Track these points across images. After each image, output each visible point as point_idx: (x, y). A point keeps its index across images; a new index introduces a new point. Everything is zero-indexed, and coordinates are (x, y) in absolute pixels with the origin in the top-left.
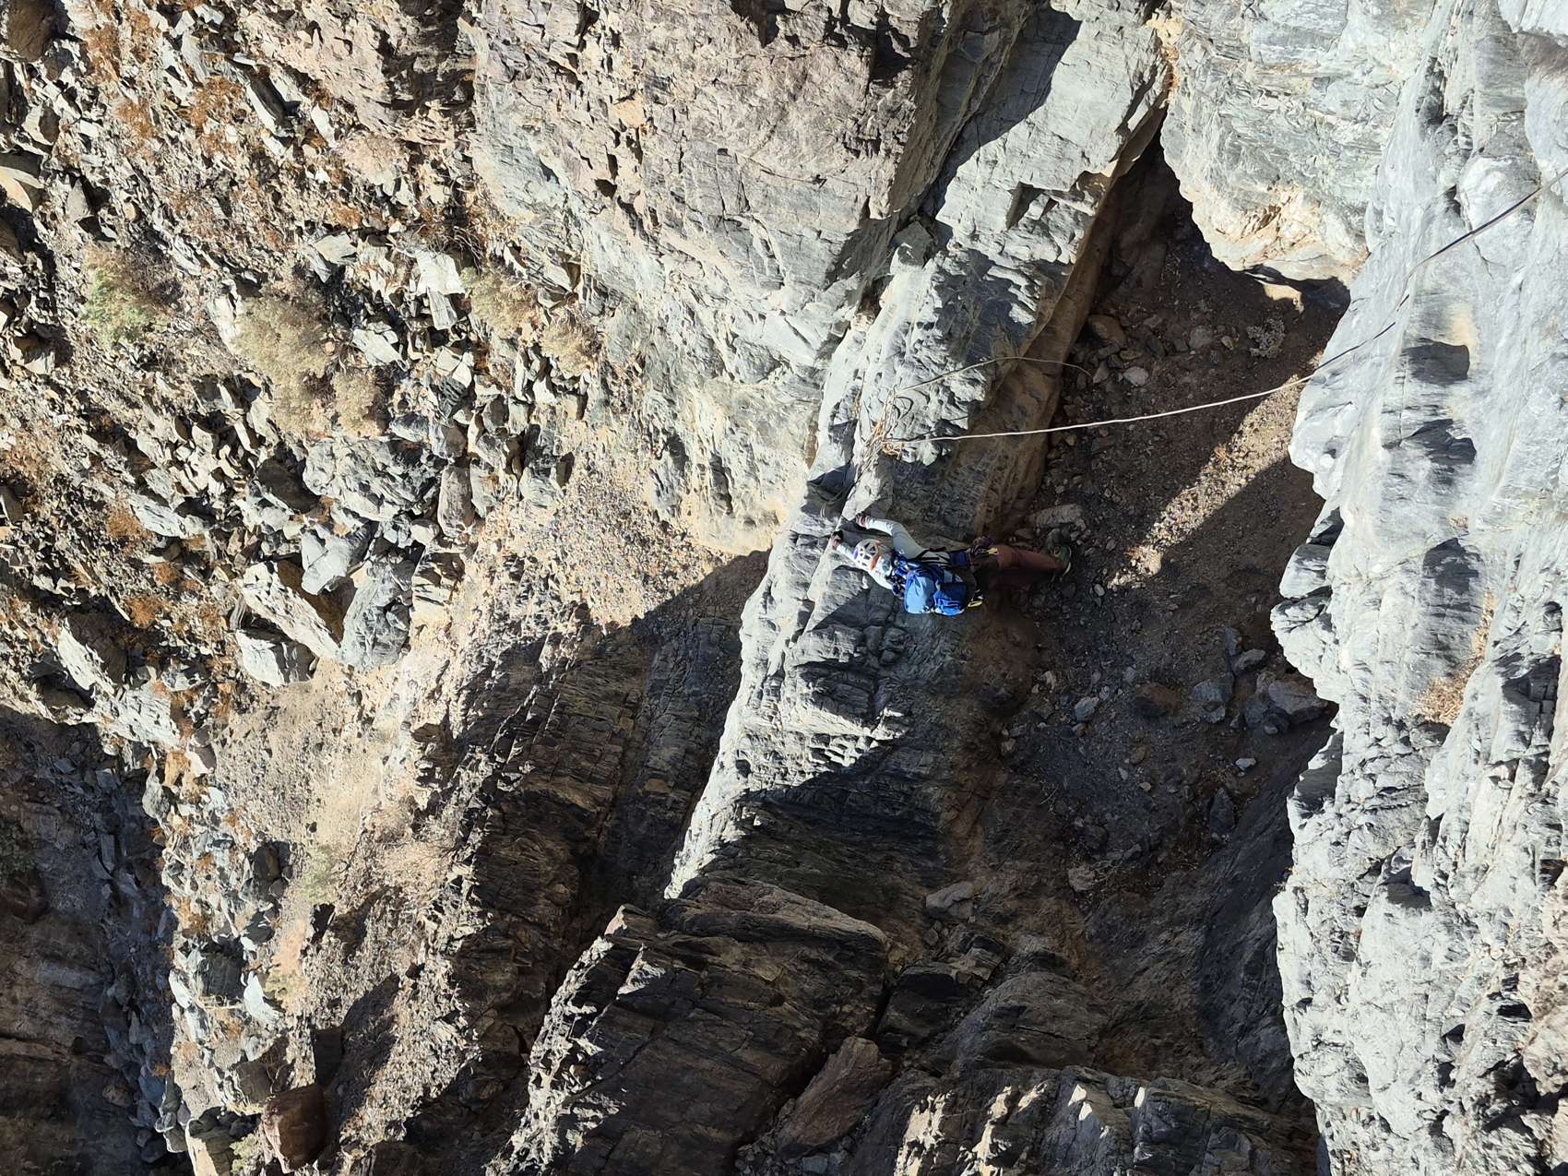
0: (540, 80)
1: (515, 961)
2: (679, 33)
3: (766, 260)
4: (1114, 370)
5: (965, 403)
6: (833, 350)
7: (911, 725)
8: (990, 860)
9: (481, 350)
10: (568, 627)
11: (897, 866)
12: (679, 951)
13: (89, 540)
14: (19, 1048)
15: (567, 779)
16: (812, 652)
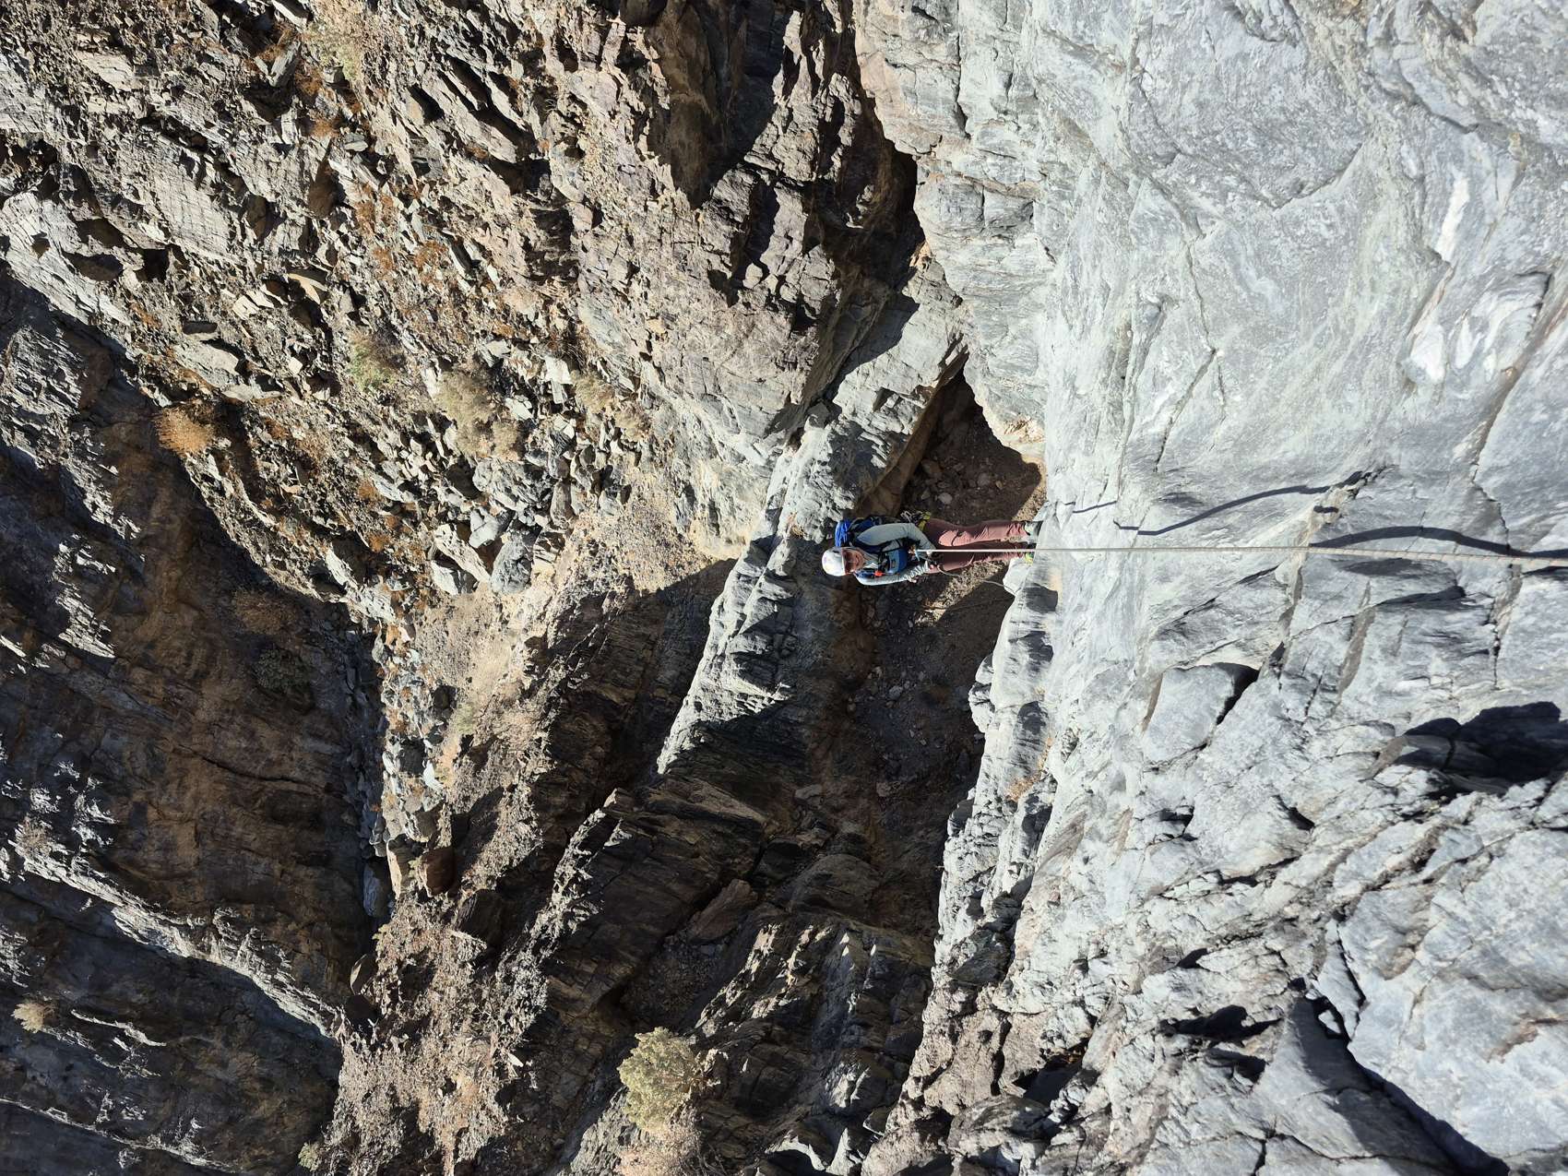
2: (682, 292)
3: (731, 418)
5: (841, 509)
7: (796, 692)
8: (834, 773)
9: (581, 418)
10: (620, 589)
11: (781, 772)
13: (346, 498)
14: (294, 787)
16: (741, 646)
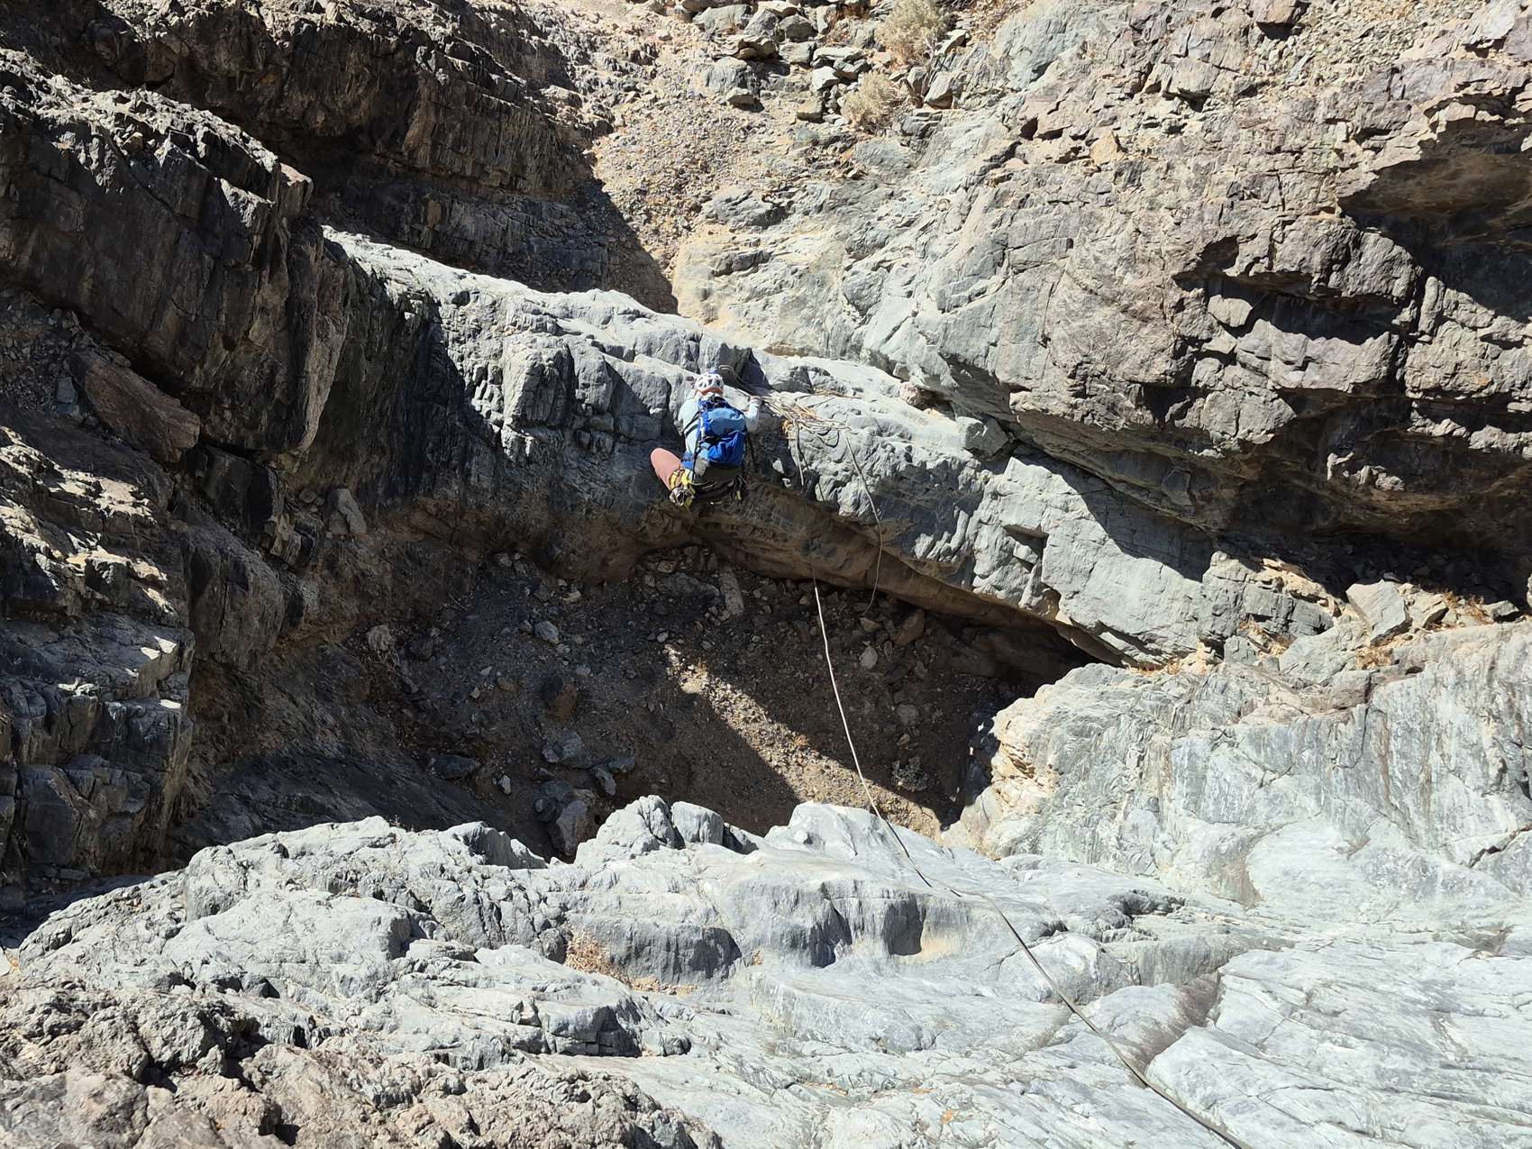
0: (1134, 56)
1: (242, 73)
3: (966, 294)
4: (873, 637)
5: (836, 495)
6: (879, 367)
7: (519, 464)
8: (390, 549)
9: (862, 10)
10: (588, 113)
11: (376, 459)
12: (271, 240)
15: (433, 118)
16: (583, 362)
